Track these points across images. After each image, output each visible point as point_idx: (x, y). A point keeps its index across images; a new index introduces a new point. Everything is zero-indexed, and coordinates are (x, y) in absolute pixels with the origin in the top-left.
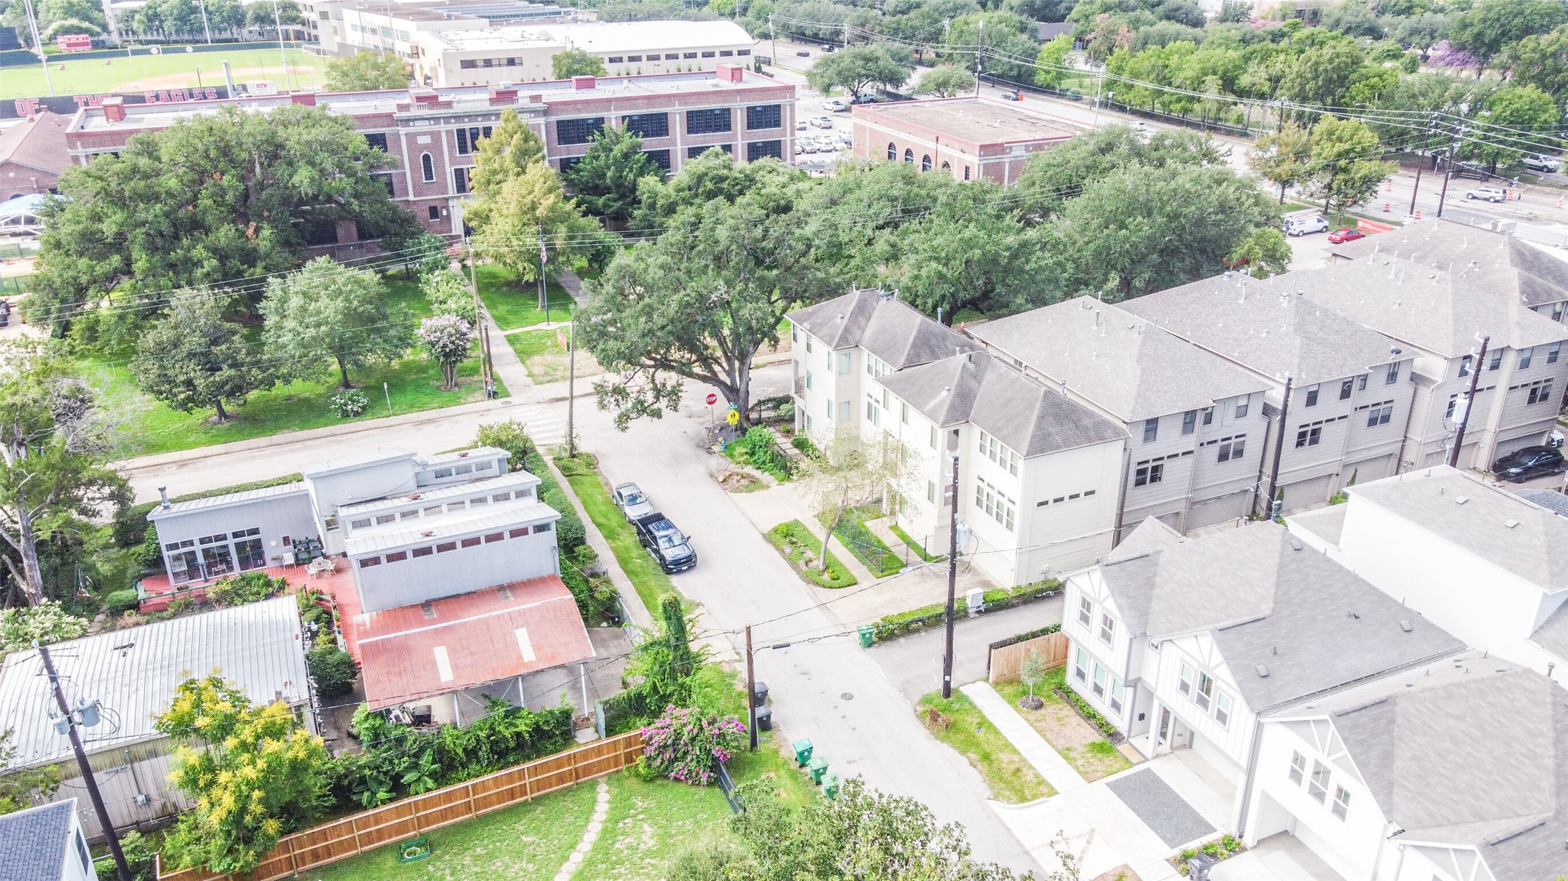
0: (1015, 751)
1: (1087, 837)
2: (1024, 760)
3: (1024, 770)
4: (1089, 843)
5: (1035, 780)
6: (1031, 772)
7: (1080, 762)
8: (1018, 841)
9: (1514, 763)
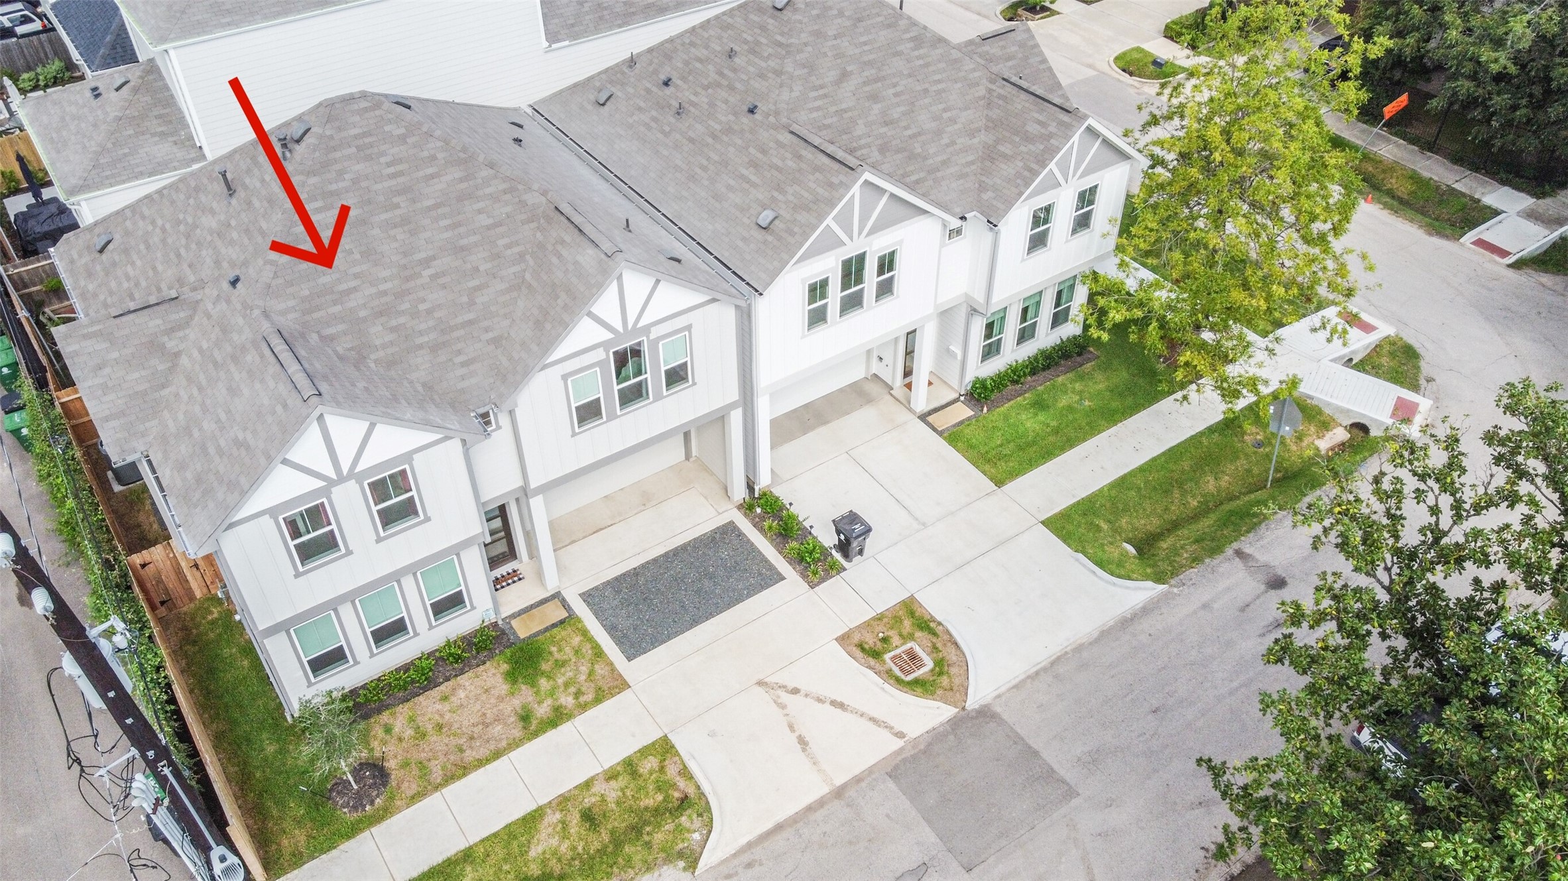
0: (531, 820)
1: (785, 697)
2: (563, 802)
3: (588, 802)
4: (795, 691)
5: (622, 781)
6: (599, 788)
7: (567, 700)
8: (810, 809)
9: (921, 62)
